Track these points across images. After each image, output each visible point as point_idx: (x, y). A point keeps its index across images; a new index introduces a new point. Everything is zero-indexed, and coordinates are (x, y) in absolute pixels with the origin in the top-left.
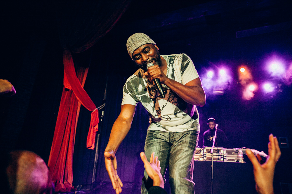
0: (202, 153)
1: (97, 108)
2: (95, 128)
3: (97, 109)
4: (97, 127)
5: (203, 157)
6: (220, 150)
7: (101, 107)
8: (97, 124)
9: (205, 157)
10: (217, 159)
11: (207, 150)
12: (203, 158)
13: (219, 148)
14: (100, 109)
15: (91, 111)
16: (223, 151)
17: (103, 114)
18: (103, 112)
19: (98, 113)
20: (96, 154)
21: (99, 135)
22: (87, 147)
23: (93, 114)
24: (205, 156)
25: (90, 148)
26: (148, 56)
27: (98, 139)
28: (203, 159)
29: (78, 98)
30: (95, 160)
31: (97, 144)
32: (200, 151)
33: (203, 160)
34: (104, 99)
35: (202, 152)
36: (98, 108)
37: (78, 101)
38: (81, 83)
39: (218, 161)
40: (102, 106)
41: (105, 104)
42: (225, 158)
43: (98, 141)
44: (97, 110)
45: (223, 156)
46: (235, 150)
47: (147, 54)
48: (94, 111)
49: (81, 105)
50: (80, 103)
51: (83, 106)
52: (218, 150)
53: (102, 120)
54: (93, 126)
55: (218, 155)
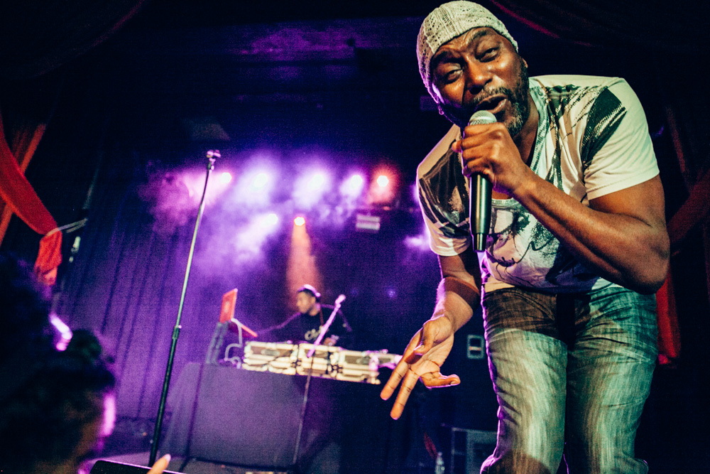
0: (293, 358)
1: (59, 226)
2: (48, 276)
3: (58, 229)
4: (53, 274)
5: (294, 365)
7: (71, 227)
8: (52, 269)
10: (323, 373)
11: (307, 351)
12: (295, 367)
14: (68, 231)
15: (40, 232)
16: (340, 356)
17: (76, 245)
18: (78, 240)
19: (60, 240)
23: (46, 241)
26: (491, 71)
28: (294, 369)
29: (5, 198)
32: (291, 351)
33: (294, 373)
34: (84, 208)
35: (294, 354)
36: (62, 228)
37: (5, 203)
38: (20, 161)
40: (74, 224)
41: (86, 220)
42: (340, 370)
44: (58, 233)
45: (338, 366)
46: (364, 354)
47: (490, 66)
48: (50, 234)
49: (14, 216)
50: (10, 209)
51: (19, 219)
52: (330, 353)
53: (71, 259)
54: (43, 271)
55: (327, 365)
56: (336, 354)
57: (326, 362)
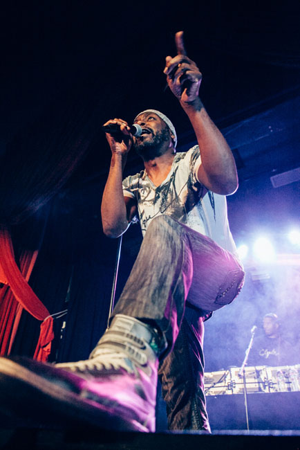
1: (51, 314)
2: (46, 349)
3: (51, 316)
4: (49, 347)
5: (230, 388)
6: (261, 371)
7: (60, 315)
8: (48, 343)
9: (235, 387)
10: (258, 390)
13: (258, 368)
14: (58, 317)
15: (41, 320)
16: (267, 373)
17: (64, 327)
18: (64, 323)
19: (52, 322)
23: (44, 324)
24: (234, 385)
28: (231, 391)
29: (18, 299)
32: (225, 376)
34: (66, 302)
37: (18, 302)
41: (67, 310)
42: (271, 386)
45: (268, 382)
48: (46, 319)
49: (24, 310)
50: (22, 306)
51: (27, 312)
52: (258, 372)
53: (61, 337)
54: (43, 345)
55: (259, 383)
56: (264, 372)
57: (256, 381)
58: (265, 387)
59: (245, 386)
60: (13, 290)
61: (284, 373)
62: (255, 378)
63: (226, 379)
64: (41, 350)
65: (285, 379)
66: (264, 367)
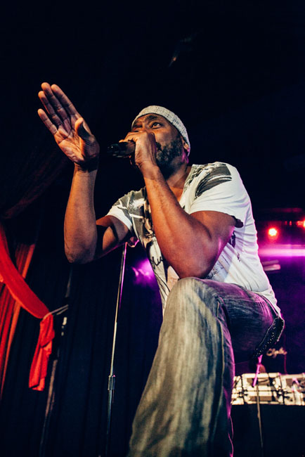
1: (50, 311)
2: (46, 349)
3: (50, 313)
4: (49, 346)
5: (241, 395)
6: (274, 378)
7: (60, 311)
8: (49, 343)
9: (246, 395)
10: (270, 399)
11: (250, 381)
12: (243, 397)
13: (272, 375)
14: (58, 314)
15: (40, 318)
16: (281, 381)
17: (65, 323)
18: (65, 319)
19: (52, 321)
20: (49, 400)
21: (55, 362)
22: (30, 386)
23: (43, 322)
24: (245, 393)
25: (35, 389)
27: (54, 369)
28: (242, 399)
29: (14, 297)
30: (47, 411)
31: (52, 379)
33: (243, 403)
34: (66, 296)
36: (53, 312)
37: (15, 301)
39: (272, 403)
40: (61, 308)
42: (285, 395)
43: (53, 373)
44: (50, 316)
45: (282, 391)
48: (45, 318)
49: (22, 309)
50: (19, 304)
51: (26, 311)
52: (271, 380)
53: (63, 334)
54: (43, 345)
55: (272, 391)
56: (277, 380)
57: (270, 388)
58: (278, 396)
59: (258, 394)
60: (9, 288)
61: (299, 382)
62: (268, 385)
63: (237, 386)
64: (41, 350)
65: (300, 388)
66: (278, 374)
